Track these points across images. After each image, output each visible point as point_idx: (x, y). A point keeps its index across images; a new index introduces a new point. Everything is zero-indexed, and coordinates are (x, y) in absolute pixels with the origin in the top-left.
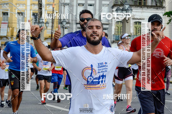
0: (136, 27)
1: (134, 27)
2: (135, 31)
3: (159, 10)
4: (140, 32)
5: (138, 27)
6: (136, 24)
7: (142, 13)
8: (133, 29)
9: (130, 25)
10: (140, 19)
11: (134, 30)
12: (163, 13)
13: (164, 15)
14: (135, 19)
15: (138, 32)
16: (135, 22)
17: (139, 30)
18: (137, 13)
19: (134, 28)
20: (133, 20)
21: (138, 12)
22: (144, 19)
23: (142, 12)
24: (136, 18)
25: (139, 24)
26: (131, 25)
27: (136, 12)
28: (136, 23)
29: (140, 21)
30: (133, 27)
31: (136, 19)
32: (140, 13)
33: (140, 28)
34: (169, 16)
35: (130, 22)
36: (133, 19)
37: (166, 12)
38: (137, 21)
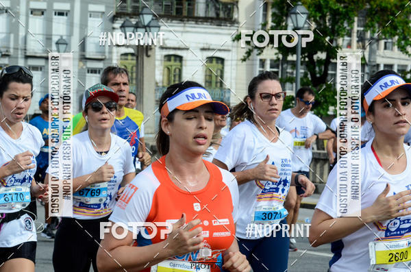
0: (168, 68)
1: (164, 68)
2: (166, 78)
3: (222, 29)
5: (174, 68)
6: (170, 60)
7: (184, 35)
8: (162, 72)
9: (155, 63)
10: (179, 49)
11: (163, 75)
13: (234, 41)
14: (167, 48)
15: (173, 78)
16: (166, 56)
17: (175, 76)
19: (164, 70)
20: (161, 50)
21: (175, 31)
22: (188, 49)
23: (182, 32)
24: (168, 45)
25: (175, 60)
26: (157, 63)
27: (170, 31)
28: (168, 57)
29: (179, 53)
30: (162, 68)
31: (170, 48)
32: (179, 35)
33: (177, 70)
35: (155, 55)
36: (162, 48)
38: (172, 52)
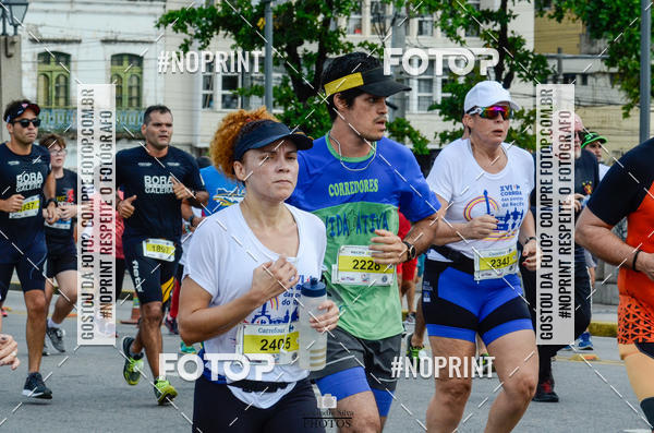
0: (46, 76)
1: (39, 75)
2: (42, 93)
3: (138, 6)
4: (62, 94)
5: (55, 75)
6: (47, 62)
7: (72, 16)
8: (35, 82)
9: (20, 66)
10: (64, 42)
11: (38, 89)
12: (155, 15)
13: (158, 26)
14: (42, 41)
15: (54, 93)
16: (40, 55)
17: (57, 89)
18: (50, 19)
19: (38, 80)
20: (34, 45)
21: (55, 11)
22: (79, 42)
23: (69, 12)
24: (45, 36)
25: (57, 62)
26: (25, 67)
27: (47, 11)
28: (45, 57)
29: (63, 48)
30: (34, 75)
31: (47, 41)
32: (63, 17)
33: (62, 80)
34: (180, 27)
35: (20, 54)
36: (34, 41)
37: (167, 13)
38: (50, 48)
